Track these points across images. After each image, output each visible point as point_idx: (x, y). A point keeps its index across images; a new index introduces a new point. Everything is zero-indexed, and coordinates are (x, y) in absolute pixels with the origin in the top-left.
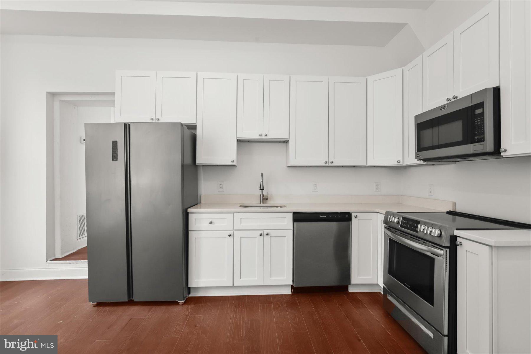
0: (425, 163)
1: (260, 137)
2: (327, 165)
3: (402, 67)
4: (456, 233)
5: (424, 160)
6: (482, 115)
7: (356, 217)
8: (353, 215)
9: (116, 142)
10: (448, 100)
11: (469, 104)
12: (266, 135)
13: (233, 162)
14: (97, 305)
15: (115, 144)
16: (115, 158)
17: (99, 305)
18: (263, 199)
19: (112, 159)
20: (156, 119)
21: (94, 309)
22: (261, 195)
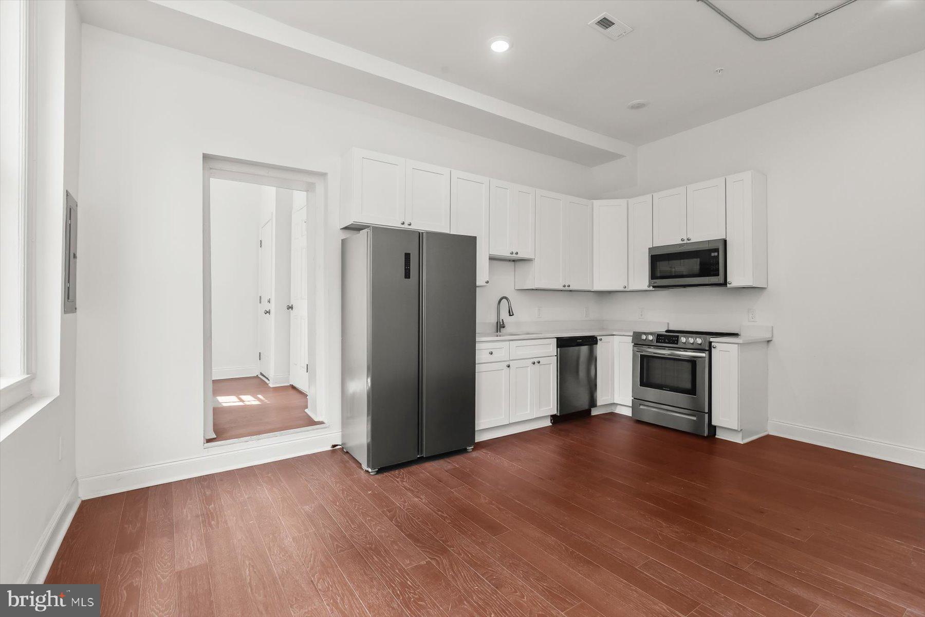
0: (654, 289)
1: (511, 255)
2: (564, 288)
3: (628, 198)
4: (712, 340)
5: (654, 287)
6: (718, 257)
7: (601, 340)
8: (598, 338)
9: (409, 254)
10: (682, 240)
11: (706, 247)
12: (517, 253)
13: (487, 282)
14: (378, 472)
15: (407, 256)
16: (407, 275)
17: (380, 471)
18: (501, 327)
19: (404, 277)
20: (406, 223)
21: (379, 476)
22: (497, 322)
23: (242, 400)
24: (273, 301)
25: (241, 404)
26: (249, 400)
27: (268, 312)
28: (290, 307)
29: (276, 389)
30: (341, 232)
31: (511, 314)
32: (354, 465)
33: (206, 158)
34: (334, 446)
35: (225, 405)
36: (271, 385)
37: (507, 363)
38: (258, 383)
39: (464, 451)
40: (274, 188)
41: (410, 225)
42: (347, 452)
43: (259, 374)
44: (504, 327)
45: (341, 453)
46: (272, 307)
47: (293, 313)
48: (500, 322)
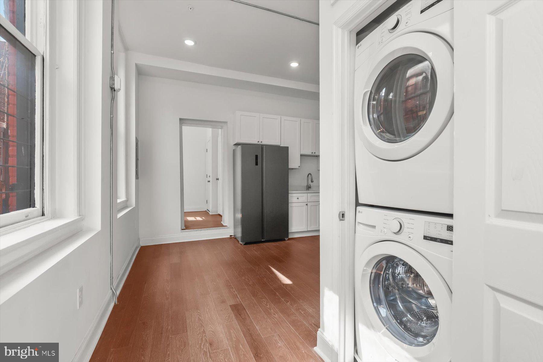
1: (312, 154)
12: (315, 153)
13: (299, 167)
14: (245, 244)
15: (257, 156)
16: (257, 164)
17: (246, 244)
18: (309, 188)
19: (255, 165)
20: (260, 142)
21: (245, 246)
22: (307, 186)
23: (196, 219)
24: (211, 177)
25: (196, 220)
26: (199, 219)
27: (209, 181)
28: (218, 179)
29: (212, 215)
30: (234, 146)
31: (312, 182)
32: (237, 242)
33: (181, 119)
34: (231, 236)
35: (189, 220)
36: (210, 214)
37: (307, 203)
38: (205, 213)
39: (285, 240)
40: (211, 129)
41: (261, 142)
42: (236, 238)
43: (206, 210)
44: (310, 188)
45: (233, 238)
46: (210, 179)
47: (219, 181)
48: (308, 186)
